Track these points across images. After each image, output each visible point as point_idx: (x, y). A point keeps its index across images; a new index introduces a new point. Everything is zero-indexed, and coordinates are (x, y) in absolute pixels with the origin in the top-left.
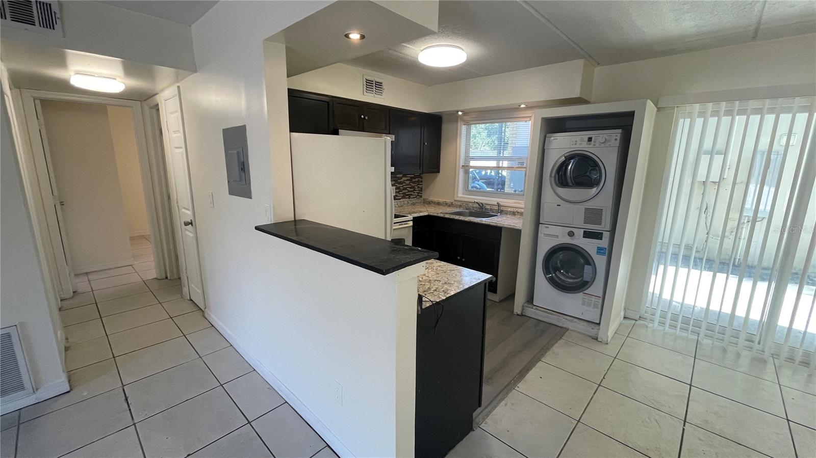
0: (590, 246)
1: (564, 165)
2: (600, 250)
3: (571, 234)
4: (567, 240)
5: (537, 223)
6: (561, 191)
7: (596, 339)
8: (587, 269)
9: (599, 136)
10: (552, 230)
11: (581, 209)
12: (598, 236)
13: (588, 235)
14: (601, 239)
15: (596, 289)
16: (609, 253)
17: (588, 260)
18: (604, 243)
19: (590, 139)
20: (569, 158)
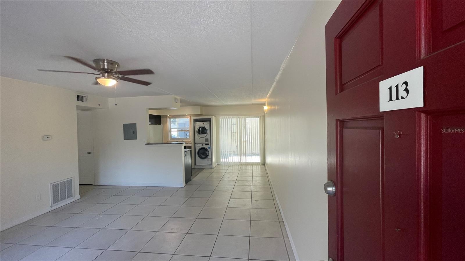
0: (207, 147)
1: (199, 130)
2: (209, 148)
3: (203, 145)
4: (202, 147)
5: (195, 143)
6: (199, 135)
7: (211, 168)
8: (207, 152)
9: (206, 123)
10: (198, 145)
11: (204, 139)
12: (208, 144)
13: (206, 144)
14: (209, 145)
15: (209, 157)
16: (210, 148)
17: (206, 150)
18: (209, 146)
19: (204, 124)
20: (200, 128)
